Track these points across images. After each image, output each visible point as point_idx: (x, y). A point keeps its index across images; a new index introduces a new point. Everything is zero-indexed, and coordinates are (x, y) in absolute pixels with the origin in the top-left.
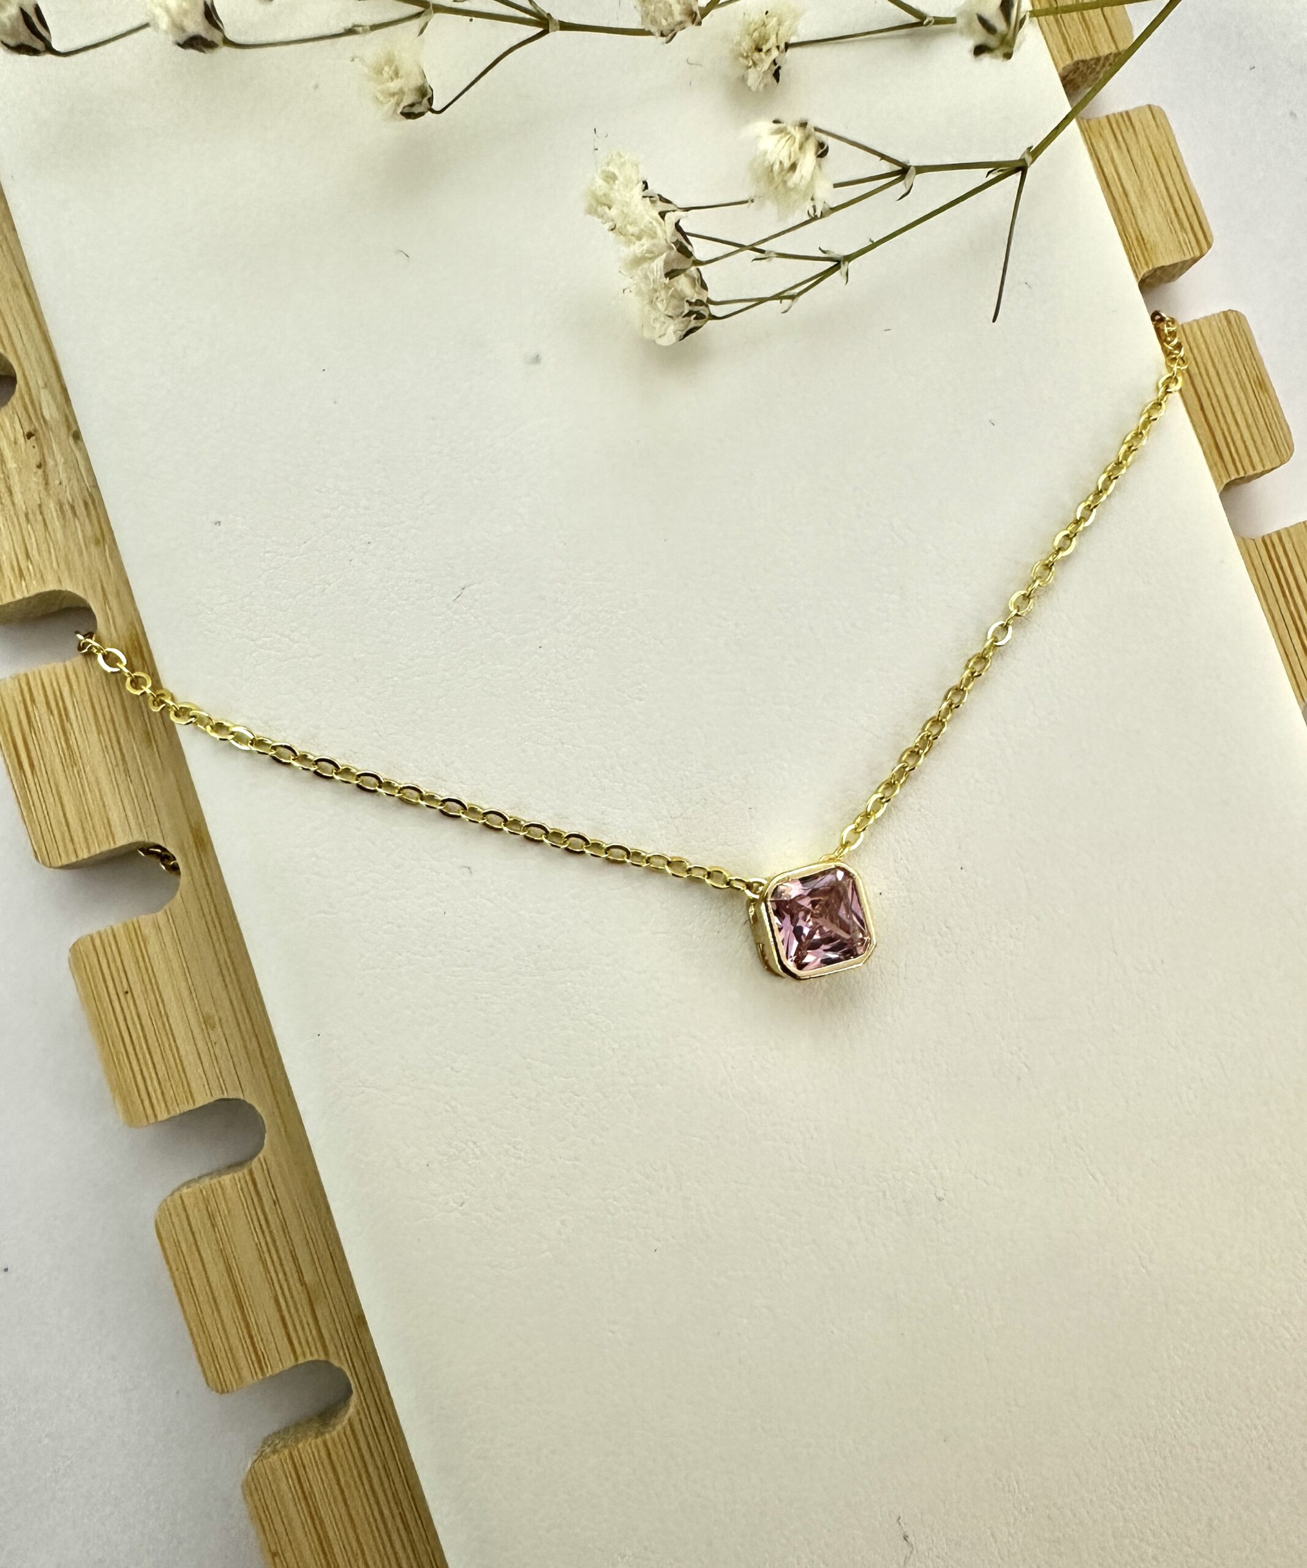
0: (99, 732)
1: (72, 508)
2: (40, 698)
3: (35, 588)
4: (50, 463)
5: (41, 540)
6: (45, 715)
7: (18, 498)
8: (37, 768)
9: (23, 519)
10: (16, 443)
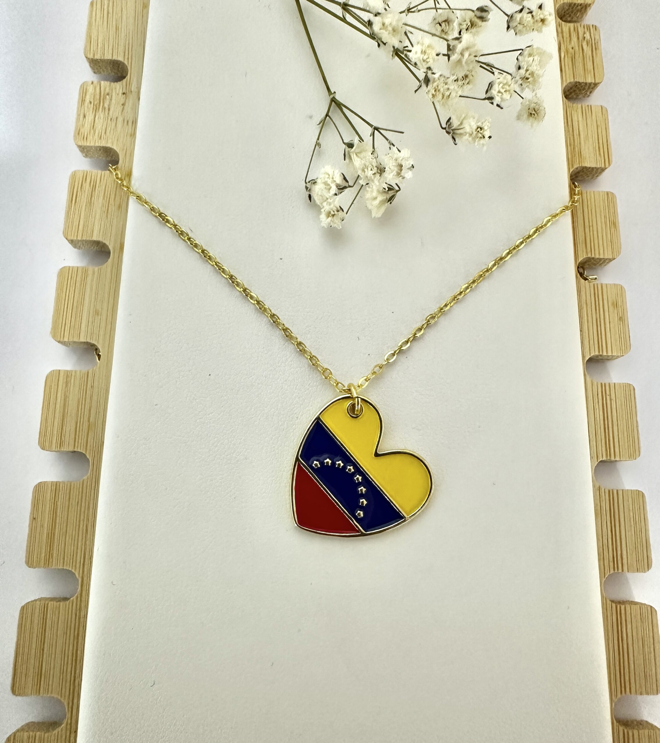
0: (104, 199)
1: (128, 122)
2: (88, 181)
3: (103, 144)
4: (127, 104)
5: (112, 128)
6: (88, 186)
7: (111, 112)
8: (77, 203)
9: (110, 119)
10: (118, 95)
